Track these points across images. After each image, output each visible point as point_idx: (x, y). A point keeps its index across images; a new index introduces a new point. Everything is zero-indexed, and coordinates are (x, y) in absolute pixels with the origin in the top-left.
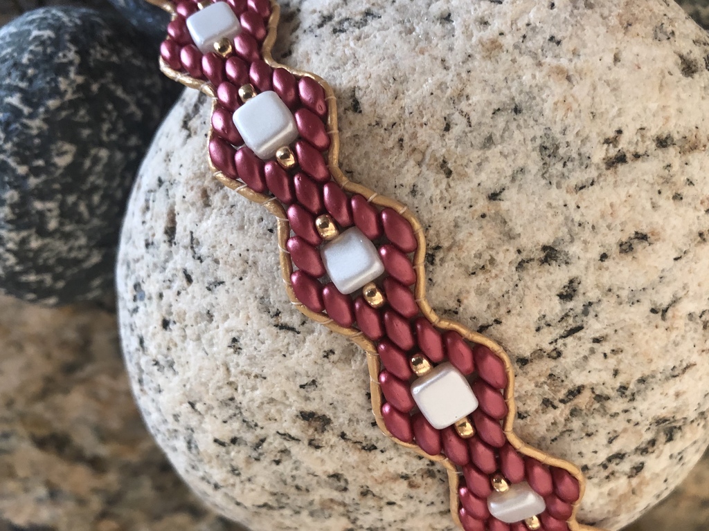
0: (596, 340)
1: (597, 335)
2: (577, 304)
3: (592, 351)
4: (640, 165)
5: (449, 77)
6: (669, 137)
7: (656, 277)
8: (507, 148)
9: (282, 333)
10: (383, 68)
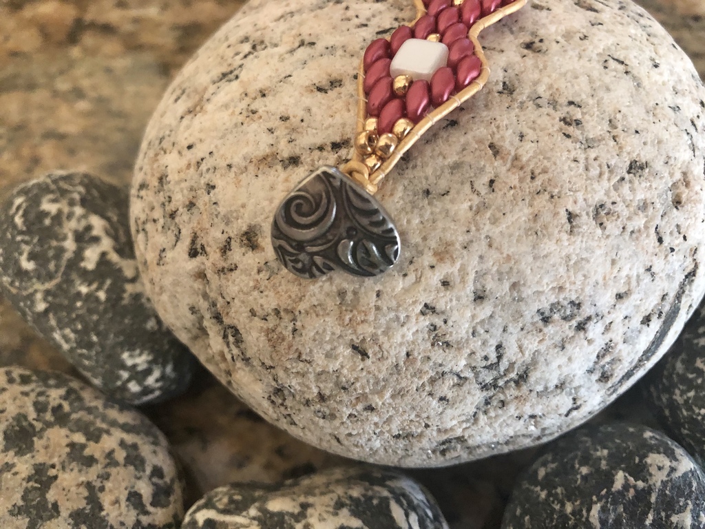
0: (365, 25)
1: (365, 28)
3: (368, 20)
4: (319, 141)
5: (487, 228)
6: (285, 168)
7: (310, 63)
8: (439, 161)
9: (621, 58)
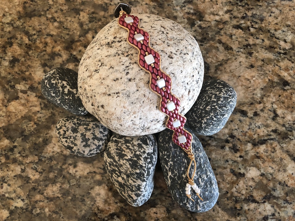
0: (123, 65)
2: (126, 71)
4: (114, 92)
5: (142, 109)
6: (108, 96)
7: (113, 74)
8: (135, 97)
9: (174, 73)
10: (152, 112)
